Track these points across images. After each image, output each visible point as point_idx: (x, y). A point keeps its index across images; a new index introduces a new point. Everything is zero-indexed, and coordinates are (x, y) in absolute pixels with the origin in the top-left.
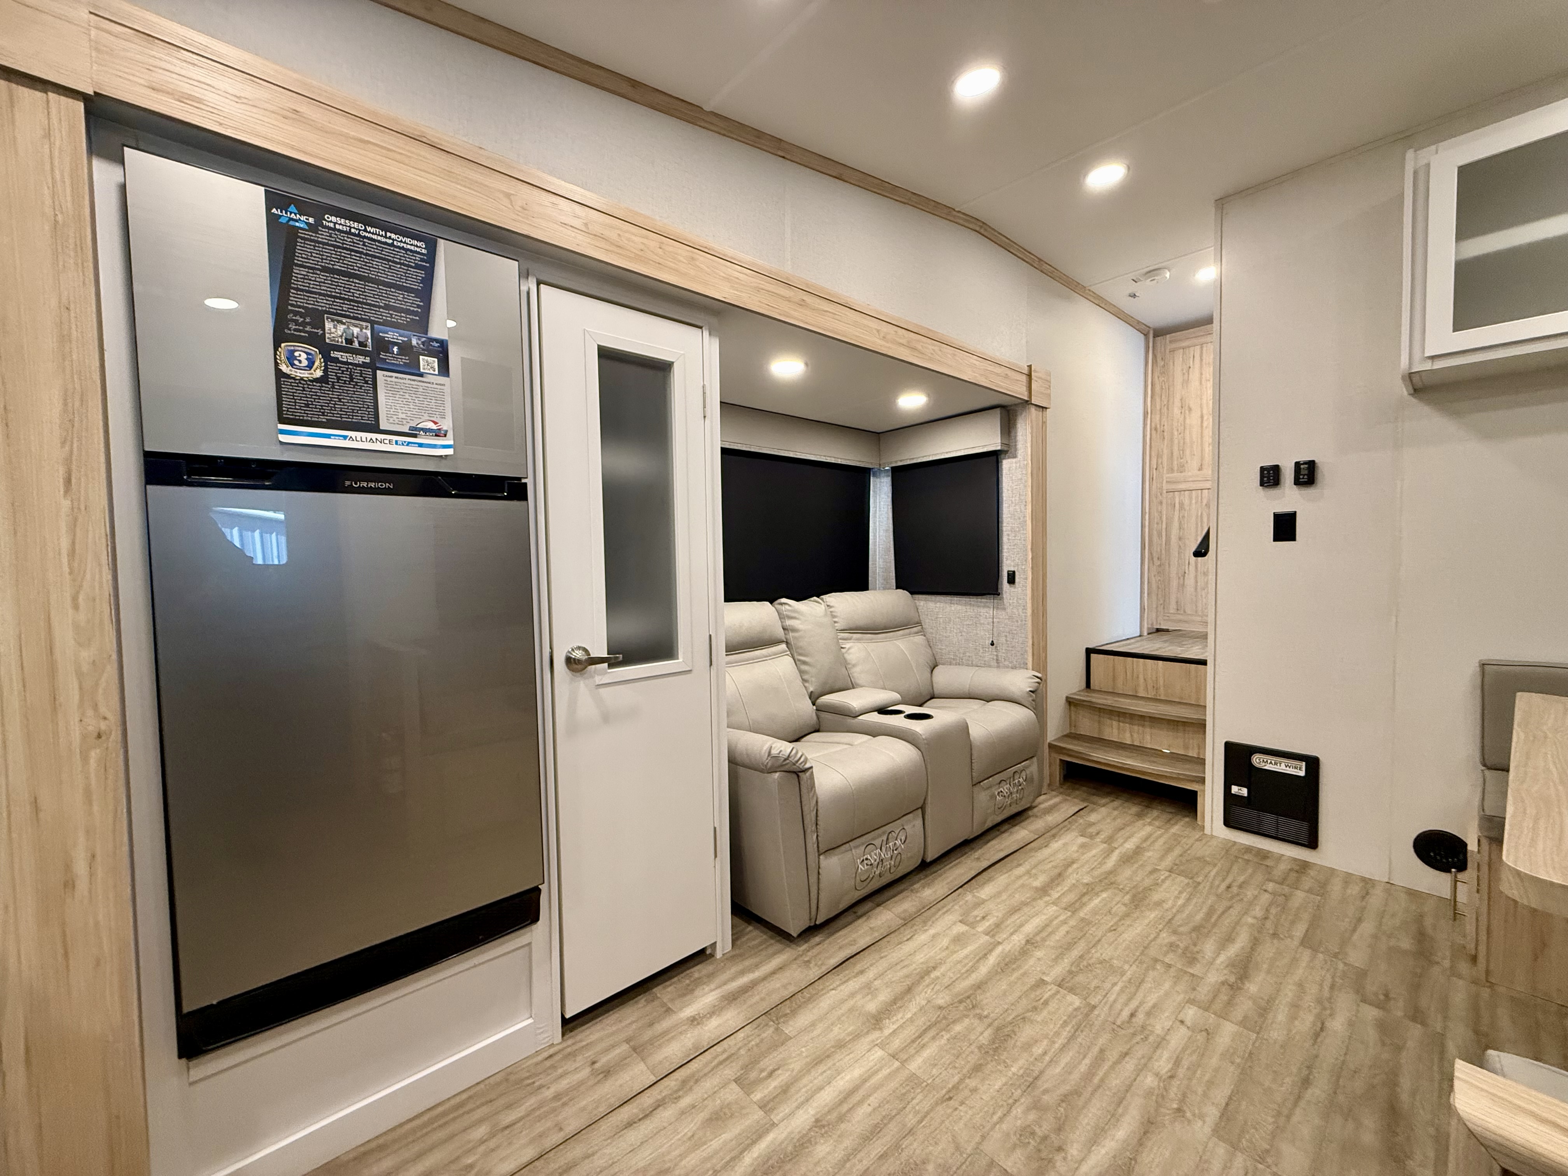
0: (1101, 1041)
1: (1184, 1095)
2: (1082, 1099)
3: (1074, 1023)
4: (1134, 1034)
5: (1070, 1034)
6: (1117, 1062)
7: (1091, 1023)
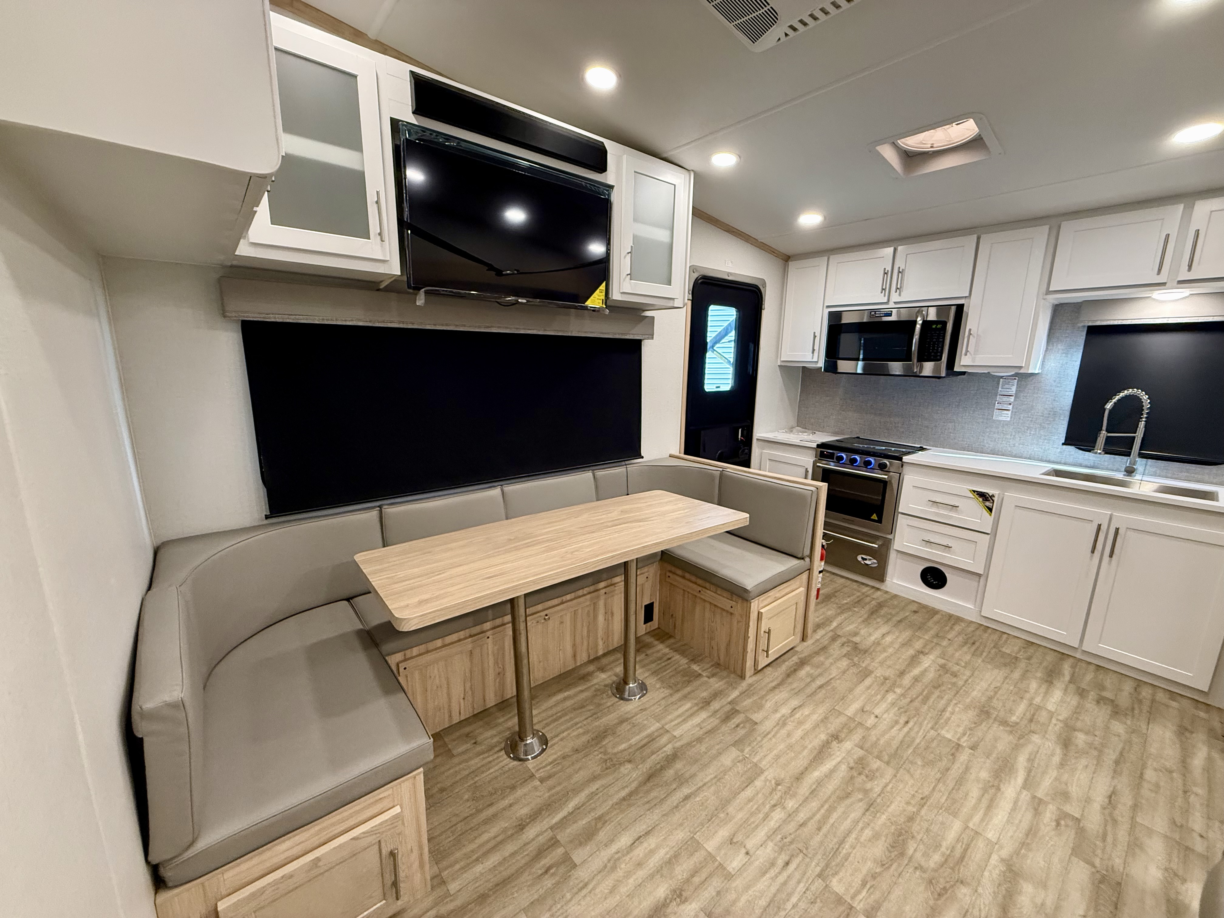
0: (818, 838)
1: (771, 793)
2: (837, 794)
3: (839, 858)
4: (791, 843)
5: (843, 846)
6: (810, 819)
7: (824, 857)
